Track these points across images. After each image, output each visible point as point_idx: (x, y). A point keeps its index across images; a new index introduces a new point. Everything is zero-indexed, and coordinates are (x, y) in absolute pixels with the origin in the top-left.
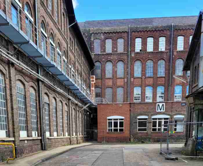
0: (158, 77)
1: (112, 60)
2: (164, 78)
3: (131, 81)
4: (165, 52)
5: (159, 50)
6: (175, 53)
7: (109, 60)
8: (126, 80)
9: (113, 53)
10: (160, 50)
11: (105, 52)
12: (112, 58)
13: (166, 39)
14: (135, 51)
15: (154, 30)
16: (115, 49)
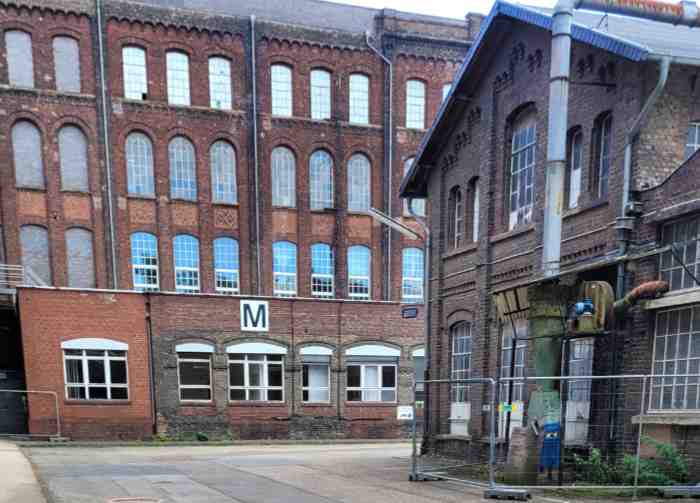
0: (214, 205)
1: (38, 117)
2: (235, 211)
3: (117, 207)
4: (233, 116)
5: (209, 105)
6: (267, 125)
7: (23, 115)
8: (97, 200)
9: (39, 91)
10: (213, 105)
11: (8, 83)
12: (36, 109)
13: (232, 67)
14: (123, 95)
15: (188, 26)
16: (48, 78)
